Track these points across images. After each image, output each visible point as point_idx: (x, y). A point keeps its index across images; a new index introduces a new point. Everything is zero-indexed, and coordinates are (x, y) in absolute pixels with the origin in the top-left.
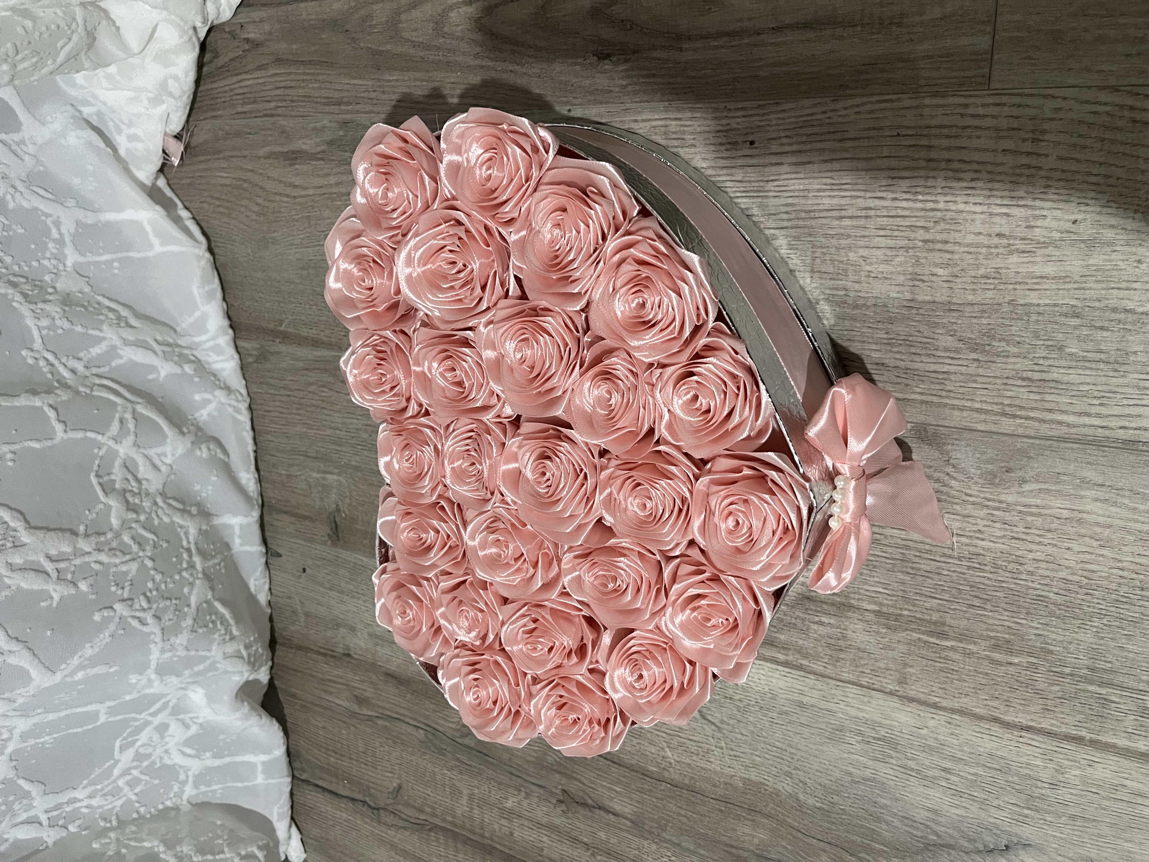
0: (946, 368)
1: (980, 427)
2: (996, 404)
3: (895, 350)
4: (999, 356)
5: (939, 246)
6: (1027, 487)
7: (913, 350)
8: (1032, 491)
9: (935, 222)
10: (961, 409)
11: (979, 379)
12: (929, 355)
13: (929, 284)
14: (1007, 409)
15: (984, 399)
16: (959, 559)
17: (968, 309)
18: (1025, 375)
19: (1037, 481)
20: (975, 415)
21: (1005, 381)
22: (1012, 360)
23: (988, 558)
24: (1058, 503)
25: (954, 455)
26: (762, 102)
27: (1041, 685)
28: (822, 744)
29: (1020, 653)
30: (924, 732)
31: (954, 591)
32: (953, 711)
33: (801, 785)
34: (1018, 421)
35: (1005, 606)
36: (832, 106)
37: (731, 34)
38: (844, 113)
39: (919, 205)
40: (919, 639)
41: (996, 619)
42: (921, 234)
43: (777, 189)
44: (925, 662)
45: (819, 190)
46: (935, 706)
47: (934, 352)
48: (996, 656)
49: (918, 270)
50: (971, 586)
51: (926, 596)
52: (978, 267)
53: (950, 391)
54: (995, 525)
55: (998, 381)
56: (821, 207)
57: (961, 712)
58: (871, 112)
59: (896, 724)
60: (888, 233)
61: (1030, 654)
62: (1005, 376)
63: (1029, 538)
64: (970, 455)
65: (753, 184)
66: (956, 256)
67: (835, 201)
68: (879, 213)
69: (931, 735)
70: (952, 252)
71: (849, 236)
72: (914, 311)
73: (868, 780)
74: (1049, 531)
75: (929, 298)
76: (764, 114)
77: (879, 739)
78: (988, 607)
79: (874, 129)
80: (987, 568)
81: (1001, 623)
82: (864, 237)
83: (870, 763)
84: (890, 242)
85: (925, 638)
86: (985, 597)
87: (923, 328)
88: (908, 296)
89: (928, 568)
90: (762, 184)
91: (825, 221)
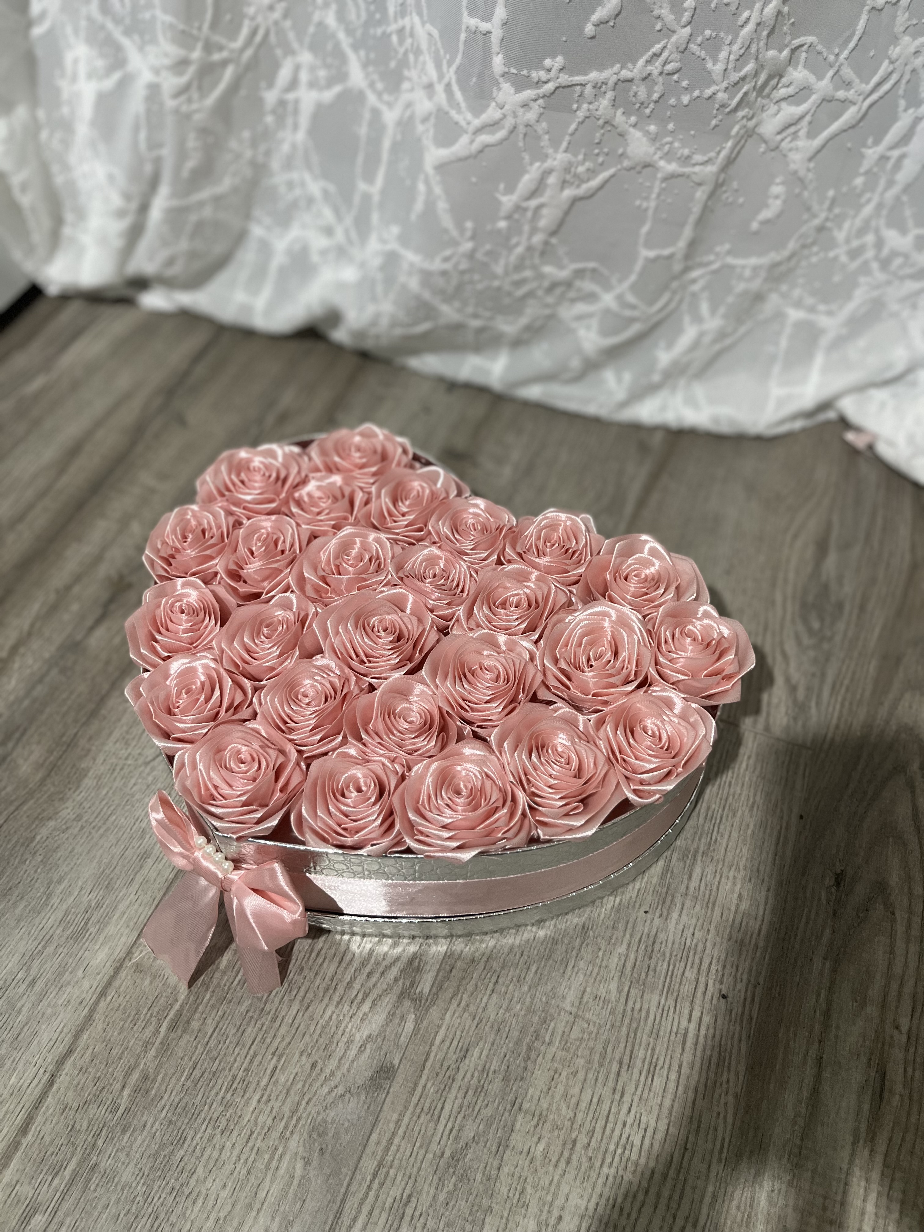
0: (443, 1121)
1: (374, 1136)
2: (393, 1161)
3: (476, 1075)
4: (440, 1179)
5: (566, 1154)
6: (299, 1165)
7: (470, 1093)
8: (294, 1168)
9: (591, 1159)
10: (398, 1122)
11: (422, 1152)
12: (461, 1107)
13: (531, 1132)
14: (385, 1170)
15: (401, 1150)
16: (247, 1070)
17: (496, 1163)
18: (414, 1200)
19: (303, 1177)
20: (388, 1135)
21: (413, 1178)
22: (432, 1190)
23: (238, 1100)
24: (275, 1191)
25: (354, 1100)
26: (754, 1021)
27: (92, 1110)
28: (99, 863)
29: (132, 1101)
30: (80, 973)
31: (215, 1053)
32: (92, 1011)
33: (64, 827)
34: (369, 1178)
35: (185, 1101)
36: (731, 1092)
37: (827, 1013)
38: (722, 1101)
39: (612, 1147)
40: (177, 1000)
41: (174, 1087)
42: (583, 1140)
43: (666, 1008)
44: (151, 998)
45: (653, 1050)
46: (103, 994)
47: (462, 1115)
48: (136, 1075)
49: (548, 1125)
50: (215, 1072)
51: (218, 1023)
52: (535, 1187)
53: (419, 1117)
54: (270, 1119)
55: (415, 1170)
56: (636, 1047)
57: (89, 1019)
58: (716, 1129)
59: (97, 947)
60: (594, 1106)
61: (127, 1110)
62: (418, 1180)
63: (247, 1149)
64: (349, 1117)
65: (677, 985)
66: (551, 1169)
67: (639, 1063)
68: (615, 1104)
69: (75, 980)
70: (556, 1166)
71: (601, 1065)
72: (509, 1107)
73: (48, 898)
74: (249, 1173)
75: (518, 1126)
76: (742, 1021)
77: (86, 923)
78: (189, 1084)
79: (699, 1127)
80: (229, 1095)
81: (168, 1092)
82: (596, 1080)
83: (64, 907)
84: (583, 1105)
85: (177, 1007)
86: (200, 1083)
87: (489, 1111)
88: (526, 1106)
89: (246, 1034)
90: (675, 994)
91: (622, 1045)
